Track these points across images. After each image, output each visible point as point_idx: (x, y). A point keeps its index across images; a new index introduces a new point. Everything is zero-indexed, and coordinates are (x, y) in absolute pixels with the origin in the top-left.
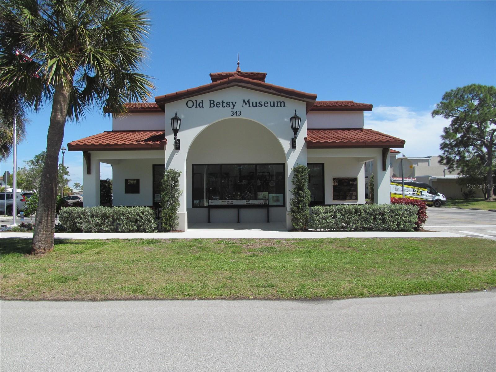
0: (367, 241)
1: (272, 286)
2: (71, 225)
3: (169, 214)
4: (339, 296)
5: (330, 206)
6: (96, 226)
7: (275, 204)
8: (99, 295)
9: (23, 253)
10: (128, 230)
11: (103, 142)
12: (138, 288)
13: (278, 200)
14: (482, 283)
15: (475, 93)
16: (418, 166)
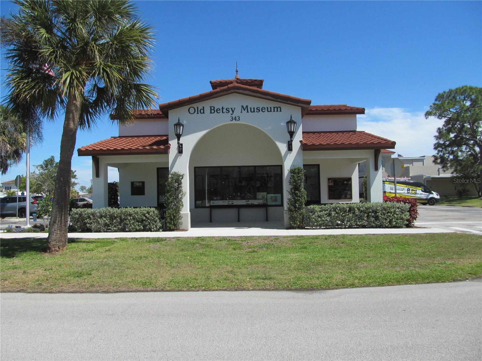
0: (360, 237)
1: (270, 279)
2: (81, 226)
3: (173, 214)
4: (332, 287)
5: (325, 204)
6: (105, 226)
7: (274, 203)
8: (112, 288)
9: (39, 252)
10: (135, 230)
11: (111, 147)
12: (147, 281)
13: (276, 200)
14: (465, 274)
15: (466, 94)
16: (413, 165)
